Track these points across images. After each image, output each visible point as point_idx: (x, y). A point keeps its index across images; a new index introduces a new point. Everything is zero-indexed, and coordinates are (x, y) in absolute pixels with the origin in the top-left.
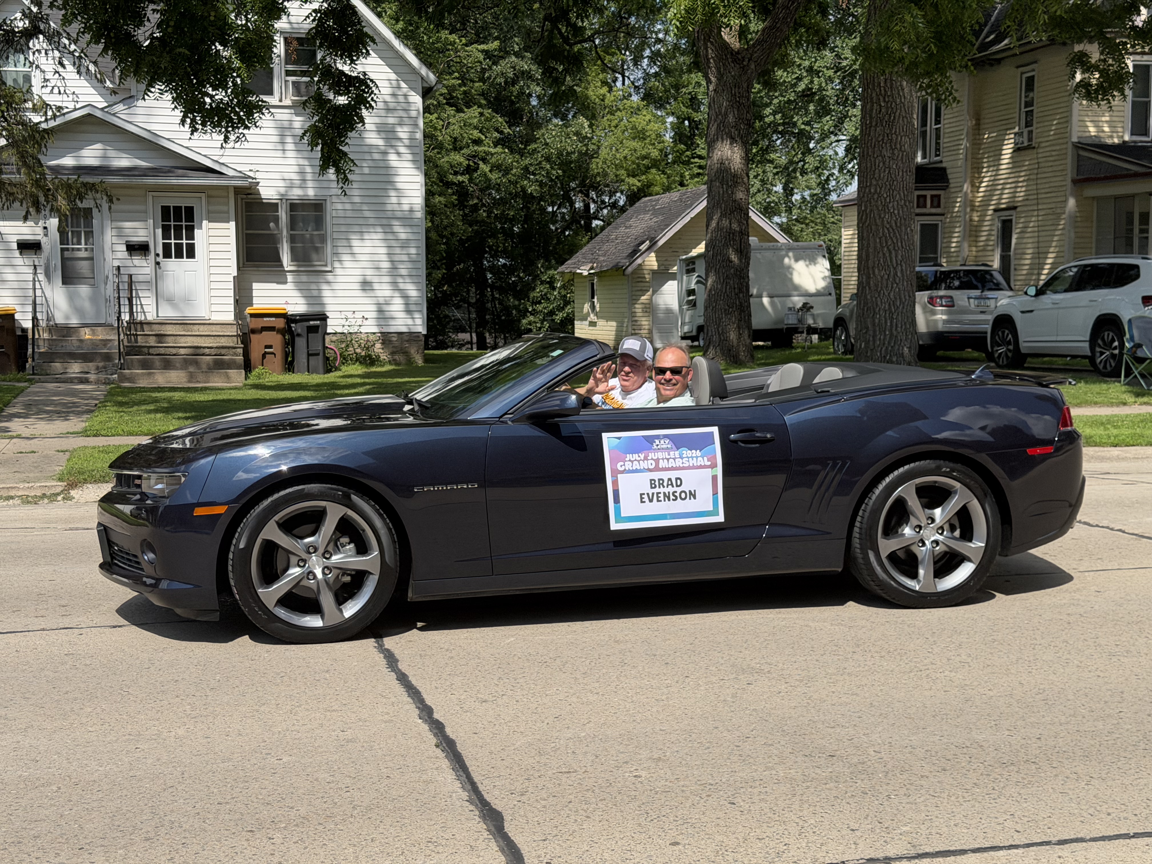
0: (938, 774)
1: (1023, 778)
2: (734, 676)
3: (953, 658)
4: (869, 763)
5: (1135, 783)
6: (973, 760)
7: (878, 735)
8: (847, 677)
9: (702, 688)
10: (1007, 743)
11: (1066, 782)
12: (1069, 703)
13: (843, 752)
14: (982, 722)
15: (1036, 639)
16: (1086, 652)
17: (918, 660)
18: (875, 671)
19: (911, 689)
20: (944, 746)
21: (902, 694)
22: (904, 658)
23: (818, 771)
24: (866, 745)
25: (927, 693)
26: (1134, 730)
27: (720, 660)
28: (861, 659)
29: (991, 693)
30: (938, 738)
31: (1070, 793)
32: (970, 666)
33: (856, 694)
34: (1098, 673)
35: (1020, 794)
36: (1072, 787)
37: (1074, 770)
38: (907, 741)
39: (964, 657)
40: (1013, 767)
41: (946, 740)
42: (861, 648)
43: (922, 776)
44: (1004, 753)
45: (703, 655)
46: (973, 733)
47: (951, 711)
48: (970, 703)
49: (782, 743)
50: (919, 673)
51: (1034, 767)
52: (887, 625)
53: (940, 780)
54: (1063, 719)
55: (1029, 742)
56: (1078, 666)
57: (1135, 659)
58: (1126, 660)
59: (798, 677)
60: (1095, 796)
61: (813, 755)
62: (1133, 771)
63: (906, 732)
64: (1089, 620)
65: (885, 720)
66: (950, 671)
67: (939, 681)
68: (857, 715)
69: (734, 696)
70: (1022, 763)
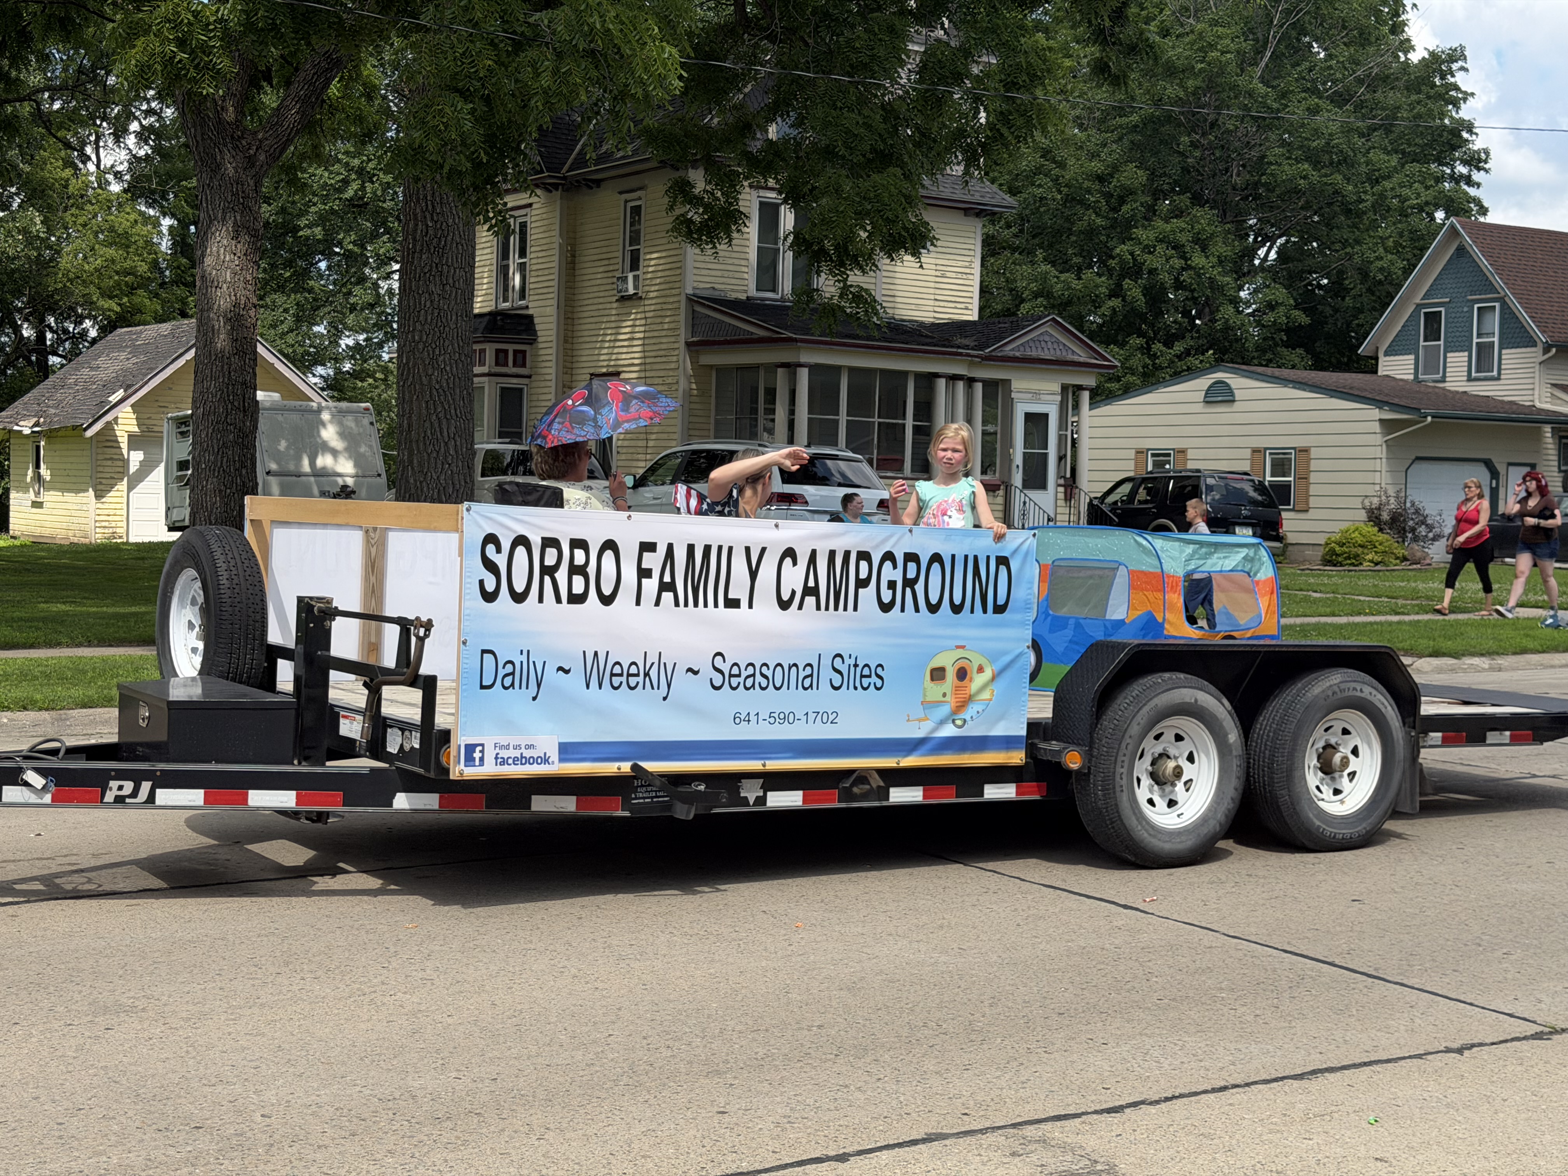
0: (343, 1142)
1: (458, 1138)
2: (89, 1018)
3: (414, 973)
4: (249, 1134)
5: (602, 1131)
6: (397, 1118)
7: (273, 1092)
8: (256, 1010)
9: (33, 1040)
10: (450, 1089)
11: (512, 1138)
12: (548, 1027)
13: (217, 1120)
14: (426, 1061)
15: (531, 942)
16: (590, 957)
17: (366, 979)
18: (302, 999)
19: (342, 1022)
20: (364, 1102)
21: (327, 1030)
22: (347, 978)
23: (171, 1152)
24: (253, 1107)
25: (363, 1026)
26: (621, 1060)
27: (76, 995)
28: (286, 982)
29: (450, 1020)
30: (358, 1089)
31: (513, 1152)
32: (433, 984)
33: (263, 1035)
34: (599, 985)
35: (446, 1161)
36: (517, 1145)
37: (527, 1121)
38: (314, 1097)
39: (428, 972)
40: (448, 1123)
41: (369, 1092)
42: (290, 967)
43: (319, 1147)
44: (442, 1104)
45: (52, 989)
46: (409, 1078)
47: (387, 1049)
48: (417, 1036)
49: (130, 1113)
50: (362, 998)
51: (475, 1121)
52: (338, 932)
53: (343, 1149)
54: (534, 1049)
55: (480, 1086)
56: (575, 976)
57: (648, 963)
58: (636, 965)
59: (184, 1015)
60: (543, 1155)
61: (171, 1128)
62: (603, 1116)
63: (315, 1085)
64: (606, 912)
65: (291, 1070)
66: (405, 993)
67: (383, 1008)
68: (254, 1064)
69: (80, 1048)
70: (462, 1116)
